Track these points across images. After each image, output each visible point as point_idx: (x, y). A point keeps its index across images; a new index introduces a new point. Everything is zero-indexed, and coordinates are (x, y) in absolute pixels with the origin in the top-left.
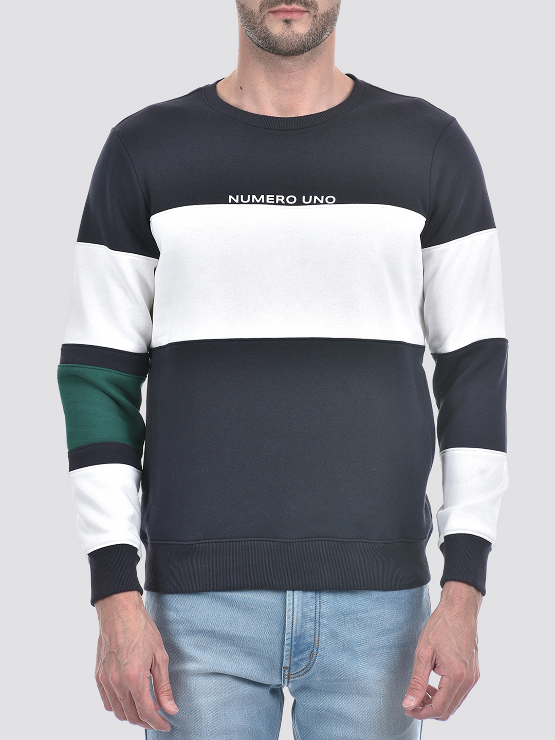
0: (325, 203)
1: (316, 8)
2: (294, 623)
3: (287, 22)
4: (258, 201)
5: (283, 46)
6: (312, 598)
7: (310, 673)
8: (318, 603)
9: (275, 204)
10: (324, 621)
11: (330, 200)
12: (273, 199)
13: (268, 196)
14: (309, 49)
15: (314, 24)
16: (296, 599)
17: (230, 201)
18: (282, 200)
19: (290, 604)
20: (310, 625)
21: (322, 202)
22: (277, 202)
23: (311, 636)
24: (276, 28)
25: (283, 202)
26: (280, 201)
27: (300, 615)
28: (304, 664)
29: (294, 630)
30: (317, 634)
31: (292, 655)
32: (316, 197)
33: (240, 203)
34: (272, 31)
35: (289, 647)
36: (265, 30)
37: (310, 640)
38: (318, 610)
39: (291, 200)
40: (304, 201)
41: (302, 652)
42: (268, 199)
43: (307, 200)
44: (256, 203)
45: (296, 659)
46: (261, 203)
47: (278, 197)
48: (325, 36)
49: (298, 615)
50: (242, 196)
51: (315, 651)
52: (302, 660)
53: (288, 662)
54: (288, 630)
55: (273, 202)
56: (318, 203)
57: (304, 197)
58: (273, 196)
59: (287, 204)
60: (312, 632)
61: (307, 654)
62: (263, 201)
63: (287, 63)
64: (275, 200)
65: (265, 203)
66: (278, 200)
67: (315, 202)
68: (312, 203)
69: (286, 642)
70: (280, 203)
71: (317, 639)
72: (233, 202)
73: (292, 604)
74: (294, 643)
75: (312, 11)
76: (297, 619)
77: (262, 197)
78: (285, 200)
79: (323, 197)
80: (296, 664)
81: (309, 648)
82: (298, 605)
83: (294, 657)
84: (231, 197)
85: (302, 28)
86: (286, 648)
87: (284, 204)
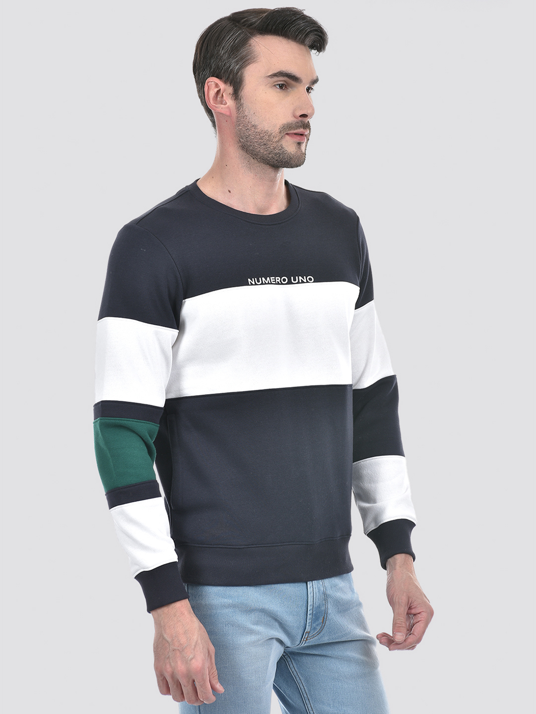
0: (307, 282)
4: (267, 282)
7: (322, 633)
9: (276, 284)
11: (310, 279)
13: (271, 278)
17: (249, 284)
18: (279, 281)
20: (322, 597)
21: (305, 281)
23: (323, 605)
24: (291, 148)
25: (280, 283)
26: (278, 282)
29: (314, 602)
30: (326, 603)
31: (312, 622)
32: (300, 278)
33: (255, 284)
36: (280, 148)
37: (323, 609)
39: (284, 280)
40: (293, 281)
42: (272, 280)
43: (295, 280)
44: (265, 283)
46: (268, 283)
47: (277, 278)
50: (256, 279)
51: (326, 616)
52: (317, 625)
54: (311, 603)
55: (275, 283)
56: (303, 282)
57: (292, 278)
58: (274, 278)
59: (282, 284)
61: (321, 620)
62: (270, 282)
64: (275, 281)
67: (300, 281)
68: (298, 283)
69: (309, 613)
70: (278, 284)
71: (326, 607)
72: (251, 284)
77: (268, 278)
78: (281, 281)
79: (305, 277)
80: (314, 628)
81: (322, 615)
84: (249, 280)
86: (309, 617)
87: (280, 284)
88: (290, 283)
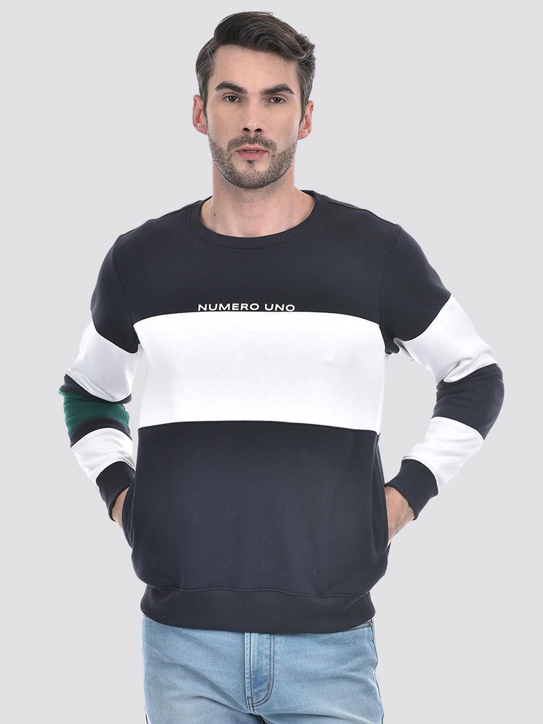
0: (285, 310)
1: (274, 149)
2: (251, 660)
3: (250, 162)
4: (224, 309)
5: (246, 181)
6: (267, 639)
7: (269, 701)
8: (272, 642)
9: (240, 310)
10: (277, 658)
11: (290, 308)
12: (238, 307)
13: (233, 305)
14: (268, 183)
15: (272, 163)
16: (253, 640)
17: (199, 310)
19: (247, 644)
20: (265, 661)
21: (282, 309)
22: (242, 309)
23: (266, 670)
24: (241, 167)
25: (247, 309)
27: (256, 653)
28: (263, 695)
29: (251, 666)
30: (272, 668)
31: (253, 686)
32: (277, 306)
33: (208, 310)
34: (237, 168)
35: (249, 680)
36: (231, 167)
37: (266, 674)
38: (272, 649)
39: (254, 307)
40: (266, 309)
41: (261, 684)
42: (233, 307)
43: (269, 307)
44: (222, 310)
45: (256, 690)
46: (227, 310)
47: (242, 305)
48: (282, 172)
49: (254, 653)
50: (210, 305)
51: (271, 683)
52: (261, 691)
53: (250, 692)
54: (247, 666)
55: (238, 309)
56: (279, 310)
57: (266, 305)
58: (238, 304)
59: (250, 310)
60: (268, 667)
61: (265, 686)
62: (229, 309)
63: (248, 194)
64: (240, 307)
65: (231, 310)
66: (242, 307)
67: (276, 310)
68: (273, 310)
69: (247, 676)
70: (244, 310)
71: (272, 673)
72: (202, 310)
73: (249, 644)
74: (253, 677)
75: (271, 151)
76: (254, 656)
77: (228, 305)
78: (249, 307)
79: (283, 305)
80: (256, 694)
81: (266, 680)
82: (254, 644)
83: (254, 688)
84: (200, 306)
85: (263, 167)
86: (247, 681)
87: (247, 311)
88: (262, 309)
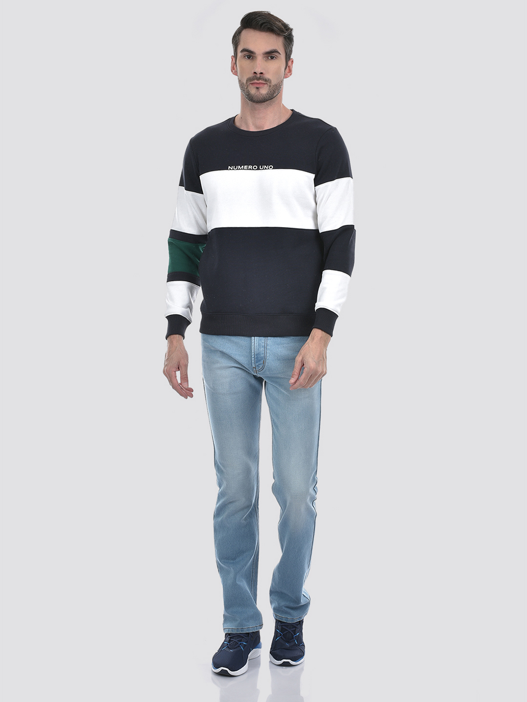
0: (268, 169)
1: (270, 82)
2: (255, 349)
3: (257, 88)
5: (255, 99)
6: (263, 338)
7: (264, 370)
8: (266, 340)
9: (248, 169)
10: (268, 347)
11: (271, 167)
12: (247, 167)
14: (267, 100)
15: (270, 90)
16: (255, 340)
18: (251, 168)
20: (262, 349)
21: (267, 168)
23: (263, 354)
24: (253, 91)
28: (261, 366)
29: (255, 352)
30: (265, 353)
32: (265, 166)
33: (233, 169)
34: (251, 92)
36: (248, 92)
37: (262, 355)
38: (266, 343)
39: (255, 167)
40: (260, 168)
41: (260, 361)
42: (245, 167)
44: (240, 169)
47: (249, 166)
48: (275, 95)
49: (256, 344)
50: (234, 166)
51: (265, 360)
52: (260, 364)
53: (254, 365)
54: (253, 351)
56: (266, 169)
57: (260, 166)
59: (253, 169)
60: (263, 352)
61: (262, 362)
63: (257, 106)
65: (244, 169)
68: (263, 169)
69: (253, 356)
70: (250, 169)
71: (265, 355)
72: (230, 169)
73: (254, 343)
74: (255, 357)
75: (269, 84)
76: (257, 346)
77: (243, 167)
79: (268, 166)
80: (258, 366)
81: (262, 359)
83: (257, 363)
84: (229, 167)
85: (264, 91)
86: (253, 359)
88: (258, 169)
